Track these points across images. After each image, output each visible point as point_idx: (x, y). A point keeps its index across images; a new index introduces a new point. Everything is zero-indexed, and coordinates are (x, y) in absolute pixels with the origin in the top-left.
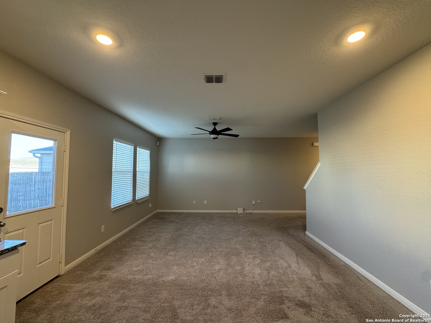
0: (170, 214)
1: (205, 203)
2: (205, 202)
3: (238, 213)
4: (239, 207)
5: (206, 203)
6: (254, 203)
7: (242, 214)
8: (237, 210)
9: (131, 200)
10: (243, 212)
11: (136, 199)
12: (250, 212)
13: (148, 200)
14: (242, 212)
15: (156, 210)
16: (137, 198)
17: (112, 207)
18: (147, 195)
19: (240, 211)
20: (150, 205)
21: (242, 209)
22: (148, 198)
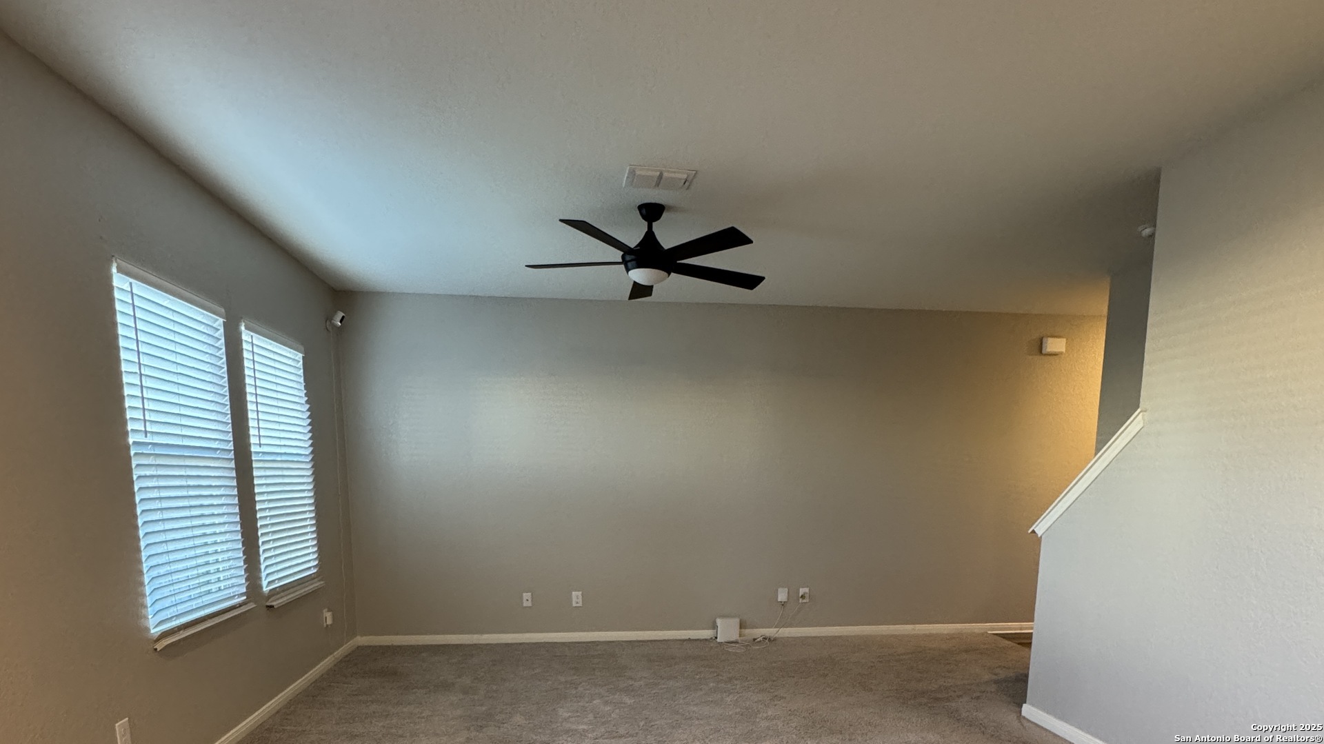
0: (424, 654)
1: (574, 599)
2: (576, 597)
3: (718, 640)
4: (723, 616)
5: (580, 600)
6: (782, 596)
7: (736, 642)
8: (715, 627)
9: (242, 594)
10: (740, 636)
11: (261, 587)
12: (768, 635)
13: (314, 592)
14: (734, 636)
15: (354, 635)
16: (264, 583)
17: (155, 631)
18: (309, 568)
19: (727, 630)
20: (328, 617)
21: (735, 622)
22: (317, 584)
